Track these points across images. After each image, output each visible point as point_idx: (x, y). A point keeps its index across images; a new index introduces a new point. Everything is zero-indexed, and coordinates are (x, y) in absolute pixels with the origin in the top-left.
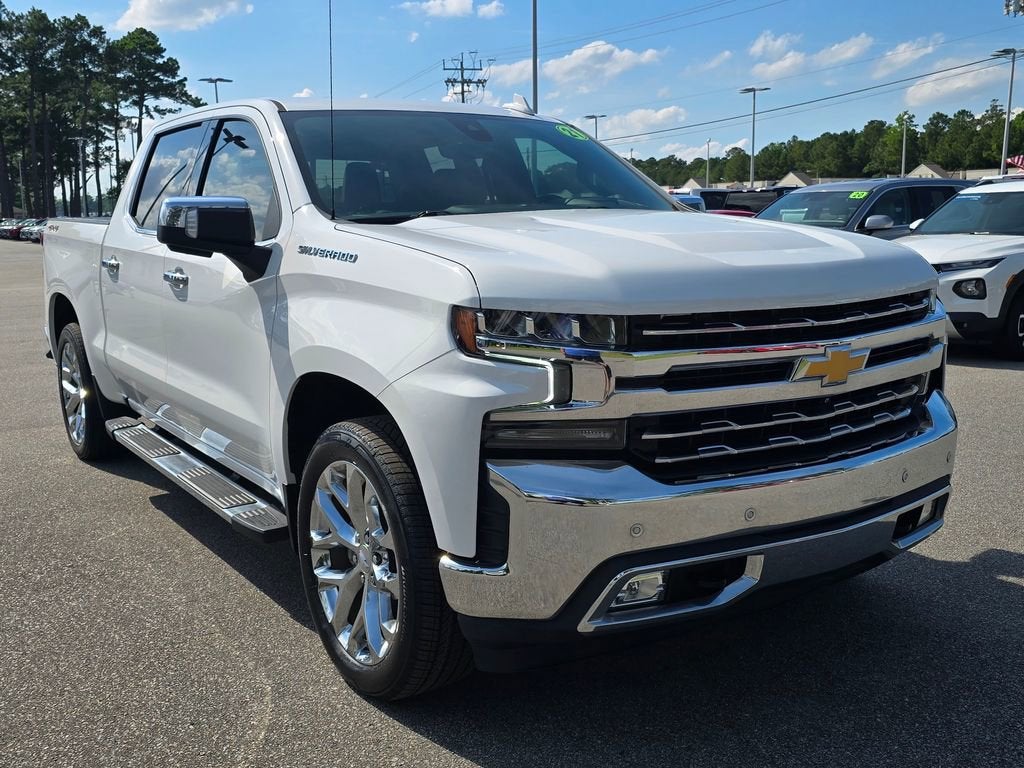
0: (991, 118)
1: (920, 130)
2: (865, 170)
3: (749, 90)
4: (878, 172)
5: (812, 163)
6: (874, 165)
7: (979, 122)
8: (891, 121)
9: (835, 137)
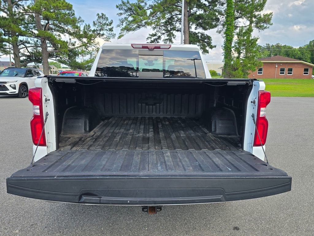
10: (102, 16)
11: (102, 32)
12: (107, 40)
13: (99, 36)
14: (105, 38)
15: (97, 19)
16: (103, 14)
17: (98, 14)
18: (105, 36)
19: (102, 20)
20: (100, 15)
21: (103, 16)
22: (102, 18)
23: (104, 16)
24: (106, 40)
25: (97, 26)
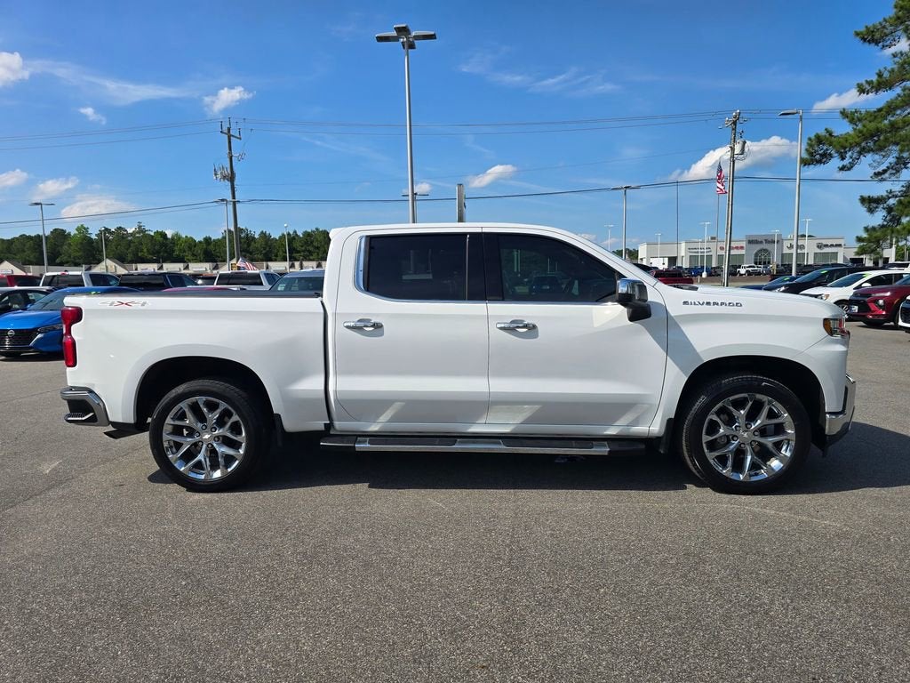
0: (139, 232)
1: (94, 237)
2: (58, 261)
3: (37, 204)
4: (67, 262)
5: (15, 254)
6: (65, 258)
7: (131, 234)
8: (72, 230)
9: (30, 238)
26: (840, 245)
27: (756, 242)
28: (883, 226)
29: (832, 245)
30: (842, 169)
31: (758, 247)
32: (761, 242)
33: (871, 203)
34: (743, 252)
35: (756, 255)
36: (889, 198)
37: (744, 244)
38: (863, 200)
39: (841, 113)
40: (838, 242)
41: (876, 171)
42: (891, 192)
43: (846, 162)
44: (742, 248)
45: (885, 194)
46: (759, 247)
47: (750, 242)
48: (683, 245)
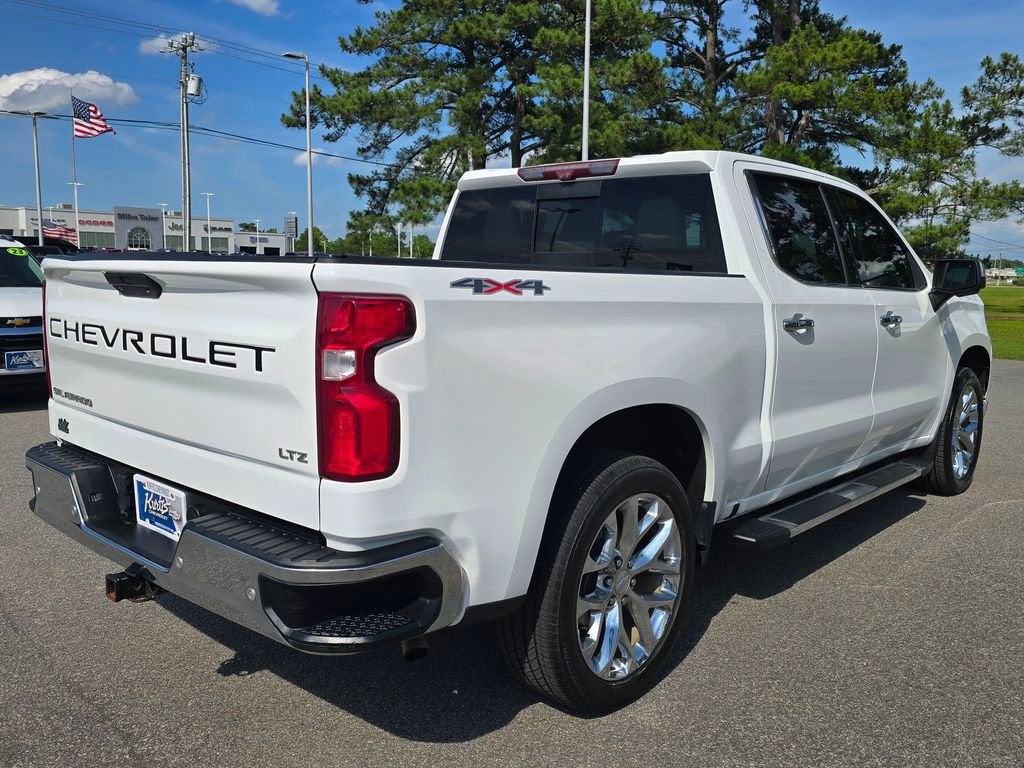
10: (1002, 63)
11: (996, 125)
12: (1014, 151)
13: (983, 140)
14: (1007, 144)
15: (981, 79)
16: (1006, 58)
17: (987, 61)
18: (1008, 137)
19: (1000, 79)
20: (997, 60)
21: (1006, 64)
22: (1004, 71)
23: (1011, 62)
24: (1010, 150)
25: (976, 104)
26: (229, 230)
27: (128, 217)
28: (368, 213)
29: (221, 229)
30: (328, 138)
31: (131, 225)
32: (135, 218)
33: (359, 183)
34: (112, 230)
35: (130, 235)
36: (374, 181)
37: (112, 219)
38: (352, 179)
39: (321, 69)
40: (224, 225)
41: (361, 146)
42: (376, 174)
43: (332, 130)
44: (110, 223)
45: (371, 175)
46: (133, 224)
47: (121, 216)
48: (22, 213)
